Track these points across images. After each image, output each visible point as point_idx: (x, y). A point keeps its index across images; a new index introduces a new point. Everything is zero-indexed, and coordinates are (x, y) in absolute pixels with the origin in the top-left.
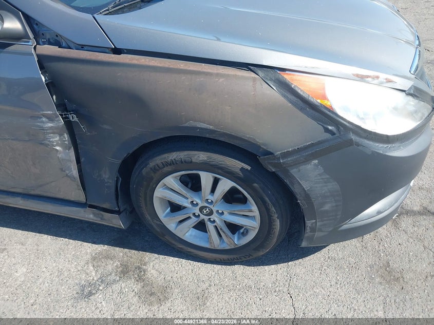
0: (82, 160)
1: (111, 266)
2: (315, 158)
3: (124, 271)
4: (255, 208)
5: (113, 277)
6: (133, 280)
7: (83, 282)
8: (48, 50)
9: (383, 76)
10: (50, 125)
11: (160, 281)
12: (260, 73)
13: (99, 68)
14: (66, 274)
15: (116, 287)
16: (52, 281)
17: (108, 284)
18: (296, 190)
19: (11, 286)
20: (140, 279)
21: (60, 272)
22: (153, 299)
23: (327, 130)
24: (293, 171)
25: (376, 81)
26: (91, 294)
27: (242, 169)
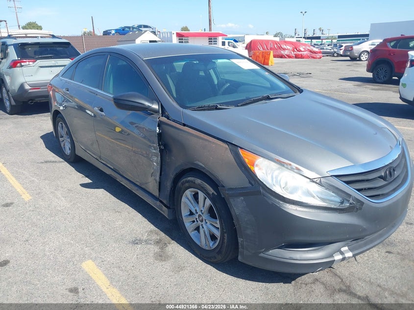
0: (163, 173)
1: (155, 237)
2: (242, 196)
3: (158, 242)
4: (218, 222)
5: (152, 242)
6: (158, 247)
7: (138, 238)
8: (164, 119)
9: (294, 165)
10: (154, 151)
11: (169, 254)
12: (230, 146)
13: (173, 129)
14: (135, 232)
15: (149, 246)
16: (127, 231)
17: (147, 244)
18: (233, 213)
19: (111, 226)
20: (162, 248)
21: (133, 230)
22: (159, 258)
23: (250, 183)
24: (231, 200)
25: (289, 167)
26: (137, 243)
27: (213, 193)
